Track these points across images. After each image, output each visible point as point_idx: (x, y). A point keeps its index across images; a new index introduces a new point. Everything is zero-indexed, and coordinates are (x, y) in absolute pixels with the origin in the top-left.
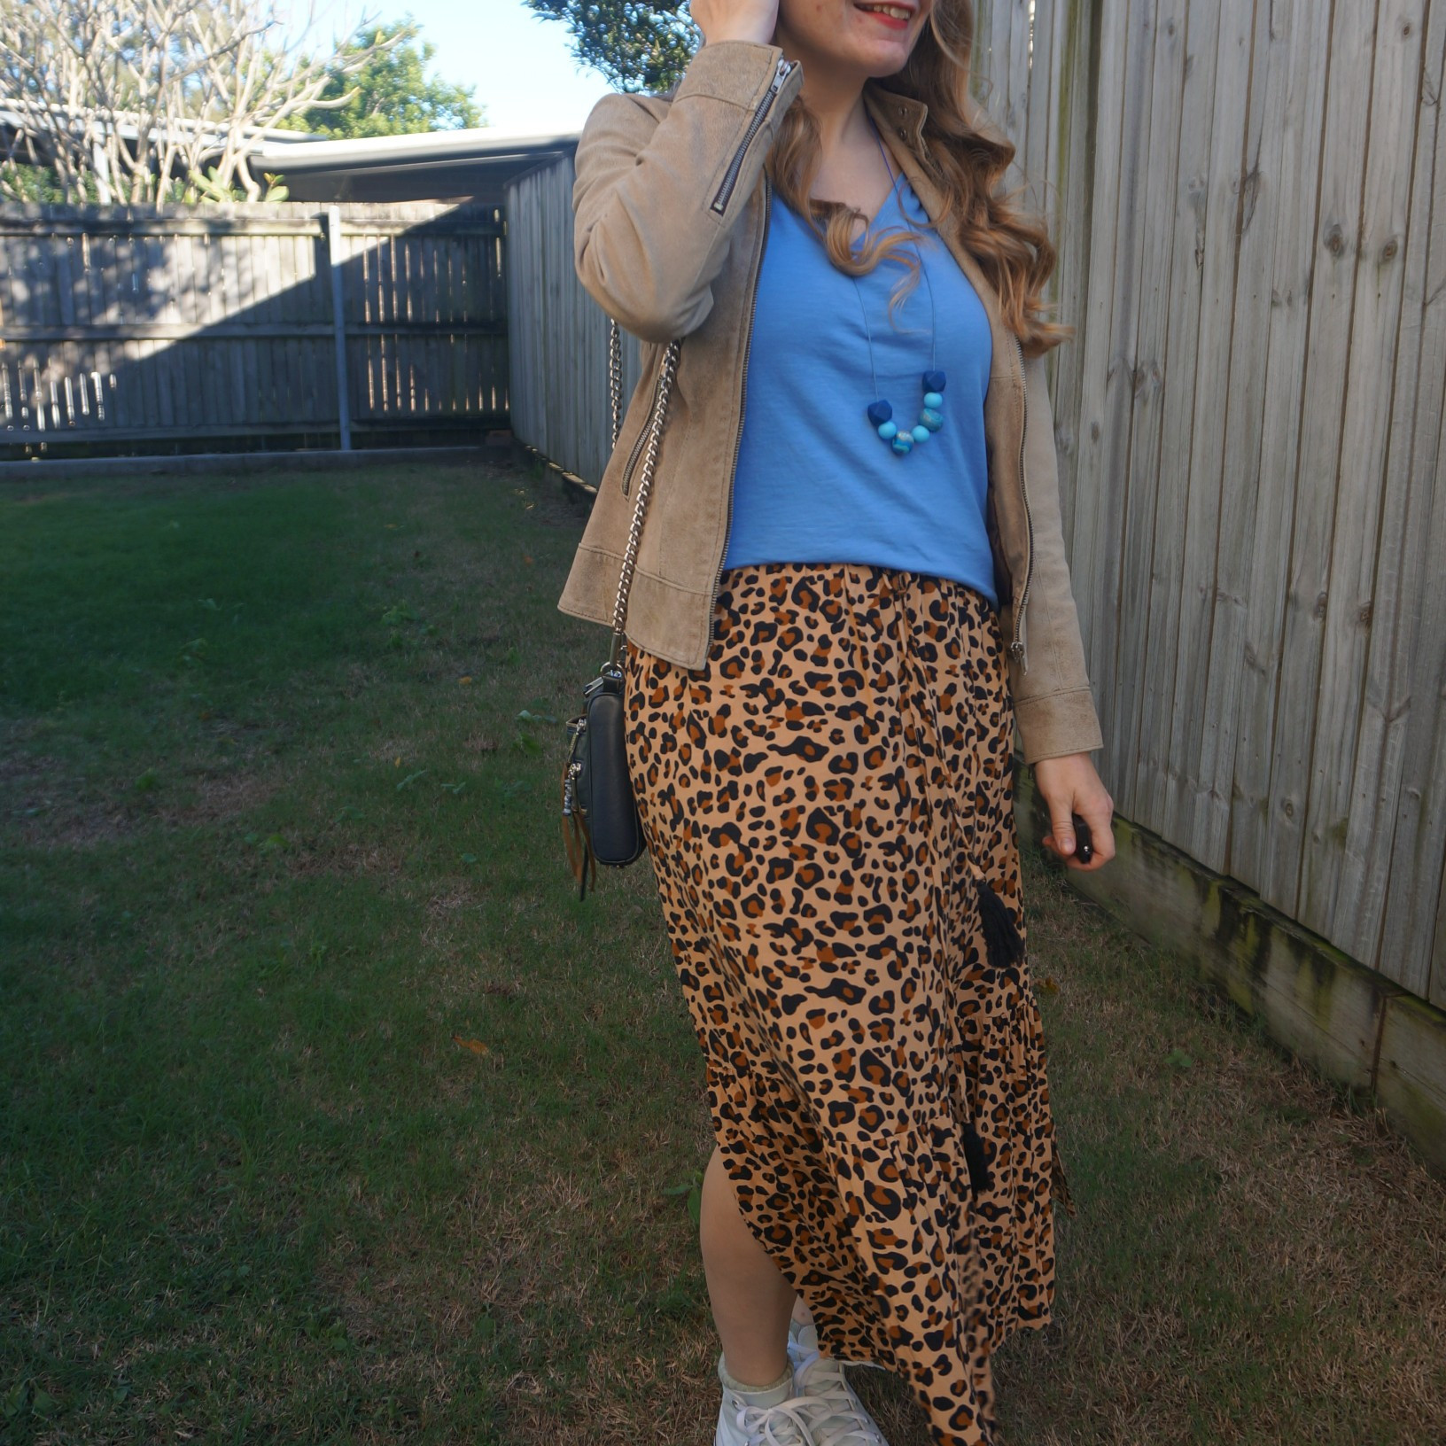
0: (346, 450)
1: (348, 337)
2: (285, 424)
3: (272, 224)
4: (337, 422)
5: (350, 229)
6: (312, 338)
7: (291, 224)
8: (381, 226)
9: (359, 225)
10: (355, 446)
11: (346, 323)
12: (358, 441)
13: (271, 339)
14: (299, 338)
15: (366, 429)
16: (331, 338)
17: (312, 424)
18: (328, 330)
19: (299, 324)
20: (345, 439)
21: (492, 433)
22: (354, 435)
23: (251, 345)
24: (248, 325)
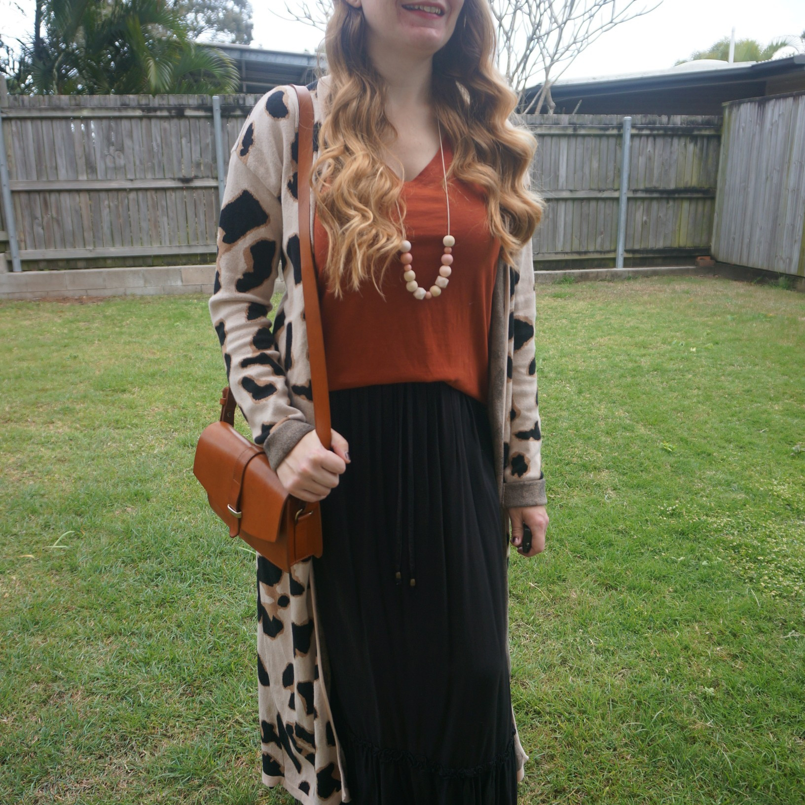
0: (620, 268)
1: (629, 199)
2: (586, 253)
3: (591, 128)
4: (615, 251)
5: (635, 132)
6: (605, 199)
7: (601, 129)
8: (652, 129)
9: (640, 129)
10: (625, 266)
11: (628, 189)
12: (627, 263)
13: (582, 200)
14: (597, 199)
15: (630, 256)
16: (617, 200)
17: (601, 252)
18: (616, 195)
19: (600, 191)
20: (620, 261)
21: (699, 258)
22: (625, 259)
23: (570, 204)
24: (571, 191)
